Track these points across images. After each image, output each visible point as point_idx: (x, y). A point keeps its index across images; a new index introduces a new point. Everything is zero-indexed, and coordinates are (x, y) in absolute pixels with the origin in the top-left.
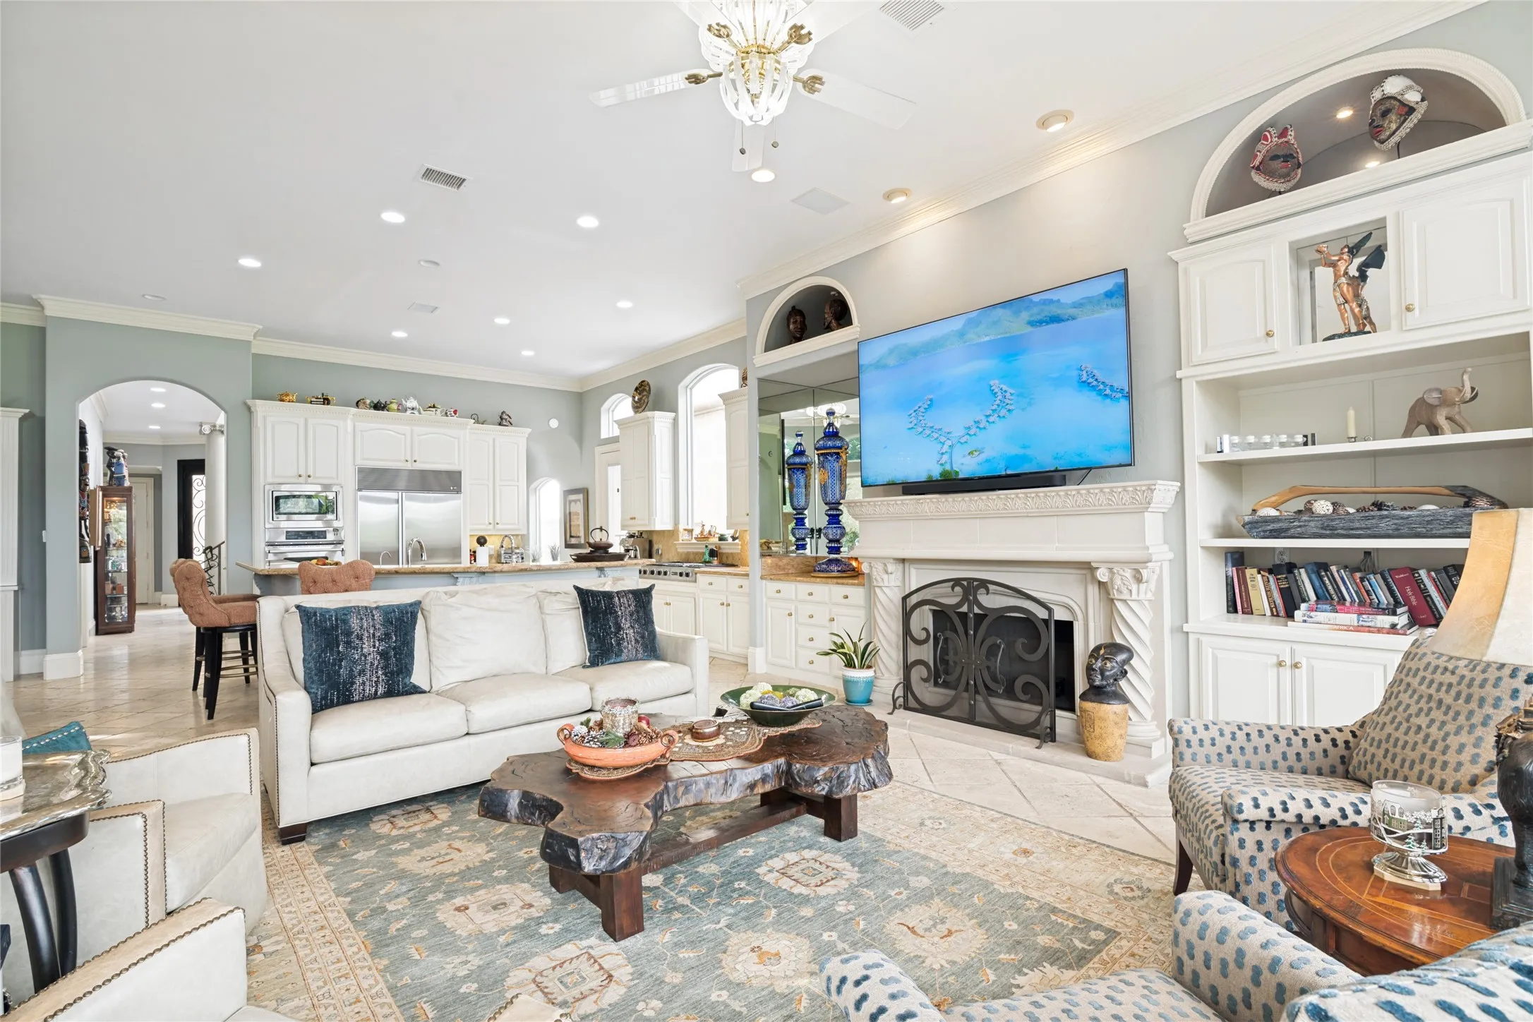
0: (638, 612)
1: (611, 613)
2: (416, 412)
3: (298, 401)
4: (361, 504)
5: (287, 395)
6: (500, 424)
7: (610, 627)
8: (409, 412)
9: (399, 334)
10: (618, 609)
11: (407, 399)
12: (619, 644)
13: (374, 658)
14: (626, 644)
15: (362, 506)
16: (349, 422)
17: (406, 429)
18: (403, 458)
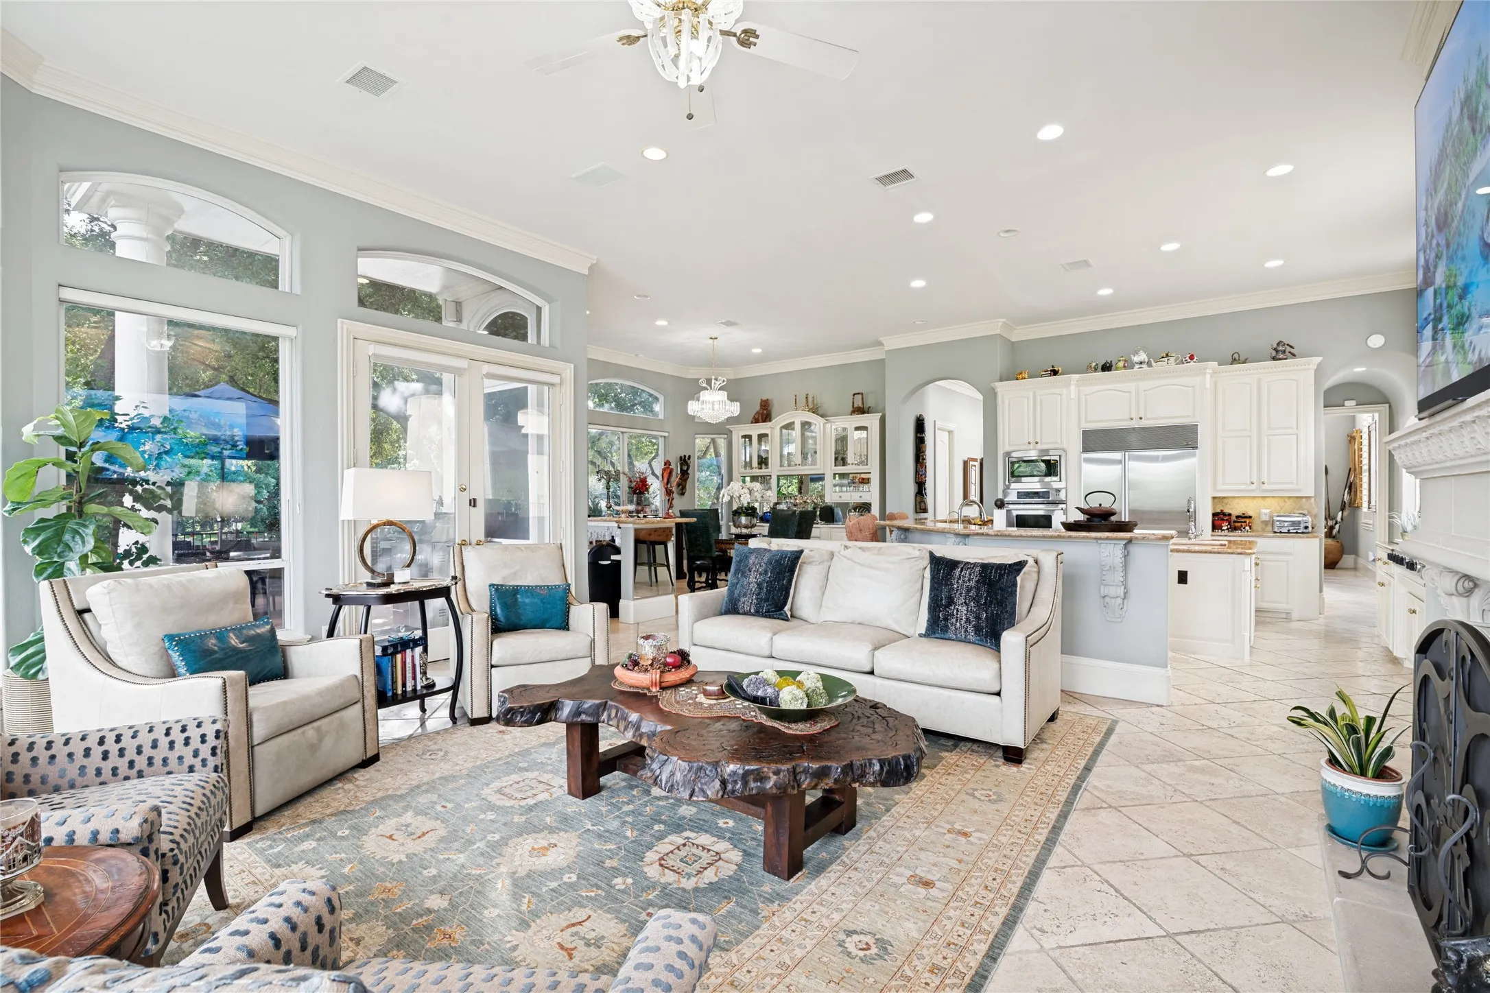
0: (978, 589)
1: (946, 585)
2: (1144, 366)
3: (1029, 377)
4: (1085, 466)
5: (1021, 373)
6: (1274, 359)
7: (941, 600)
8: (1137, 366)
9: (1105, 292)
10: (954, 582)
11: (1136, 353)
12: (946, 619)
13: (753, 586)
14: (954, 620)
15: (1086, 467)
16: (1073, 388)
17: (1132, 386)
18: (1127, 417)
